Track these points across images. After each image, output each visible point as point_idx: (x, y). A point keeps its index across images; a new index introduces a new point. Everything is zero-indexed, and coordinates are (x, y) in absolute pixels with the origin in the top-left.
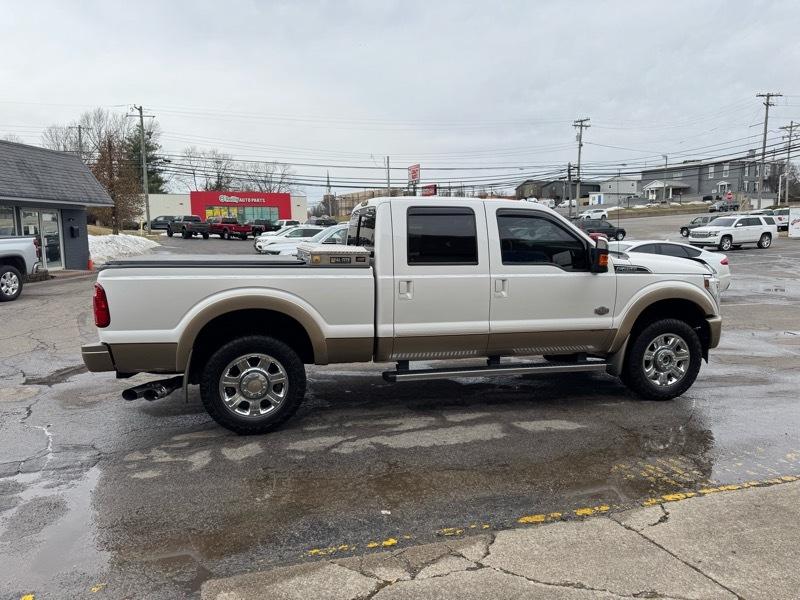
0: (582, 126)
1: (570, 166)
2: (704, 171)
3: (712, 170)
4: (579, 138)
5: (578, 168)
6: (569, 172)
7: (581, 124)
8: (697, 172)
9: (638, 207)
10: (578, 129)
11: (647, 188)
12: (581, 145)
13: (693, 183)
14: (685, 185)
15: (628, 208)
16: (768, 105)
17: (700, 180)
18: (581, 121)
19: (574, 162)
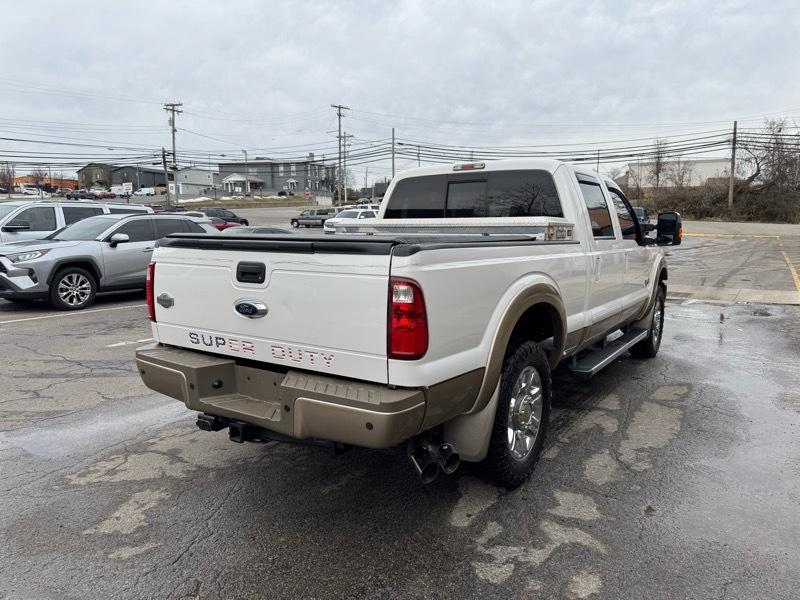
0: (173, 111)
1: (164, 152)
2: (275, 169)
3: (281, 169)
4: (172, 122)
5: (173, 154)
6: (164, 157)
7: (172, 108)
8: (269, 169)
9: (224, 198)
10: (170, 113)
11: (226, 180)
12: (174, 131)
13: (267, 179)
14: (260, 180)
15: (216, 200)
16: (340, 115)
17: (273, 177)
18: (173, 105)
19: (169, 148)
